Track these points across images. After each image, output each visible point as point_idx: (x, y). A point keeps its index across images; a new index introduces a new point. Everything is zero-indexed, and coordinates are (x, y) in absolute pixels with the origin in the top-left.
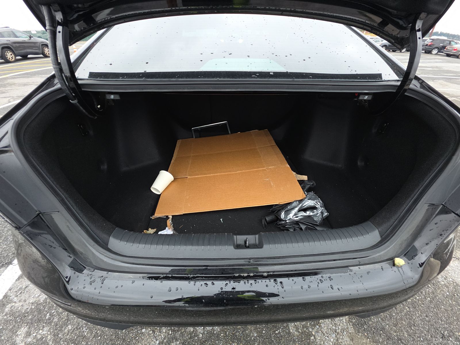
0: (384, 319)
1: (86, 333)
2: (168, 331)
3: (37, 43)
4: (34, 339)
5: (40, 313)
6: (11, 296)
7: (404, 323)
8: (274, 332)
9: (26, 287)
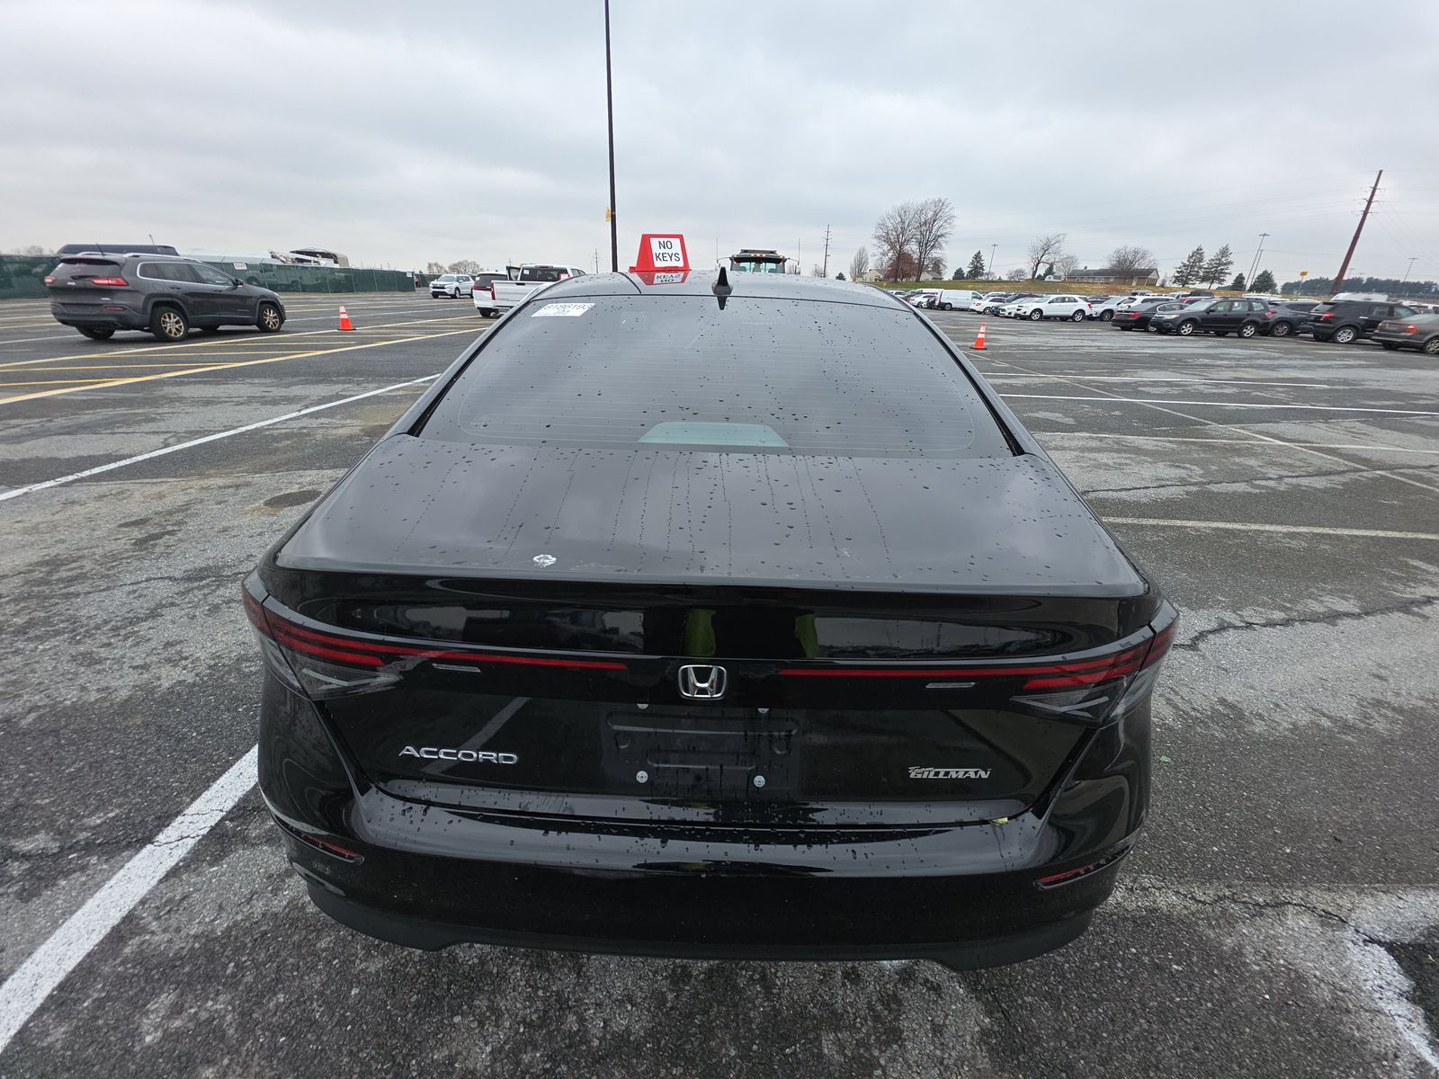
0: (1076, 1044)
1: (319, 1014)
2: (517, 1026)
3: (251, 297)
4: (190, 1021)
5: (213, 962)
6: (144, 918)
7: (1130, 1058)
8: (782, 1049)
9: (184, 899)
